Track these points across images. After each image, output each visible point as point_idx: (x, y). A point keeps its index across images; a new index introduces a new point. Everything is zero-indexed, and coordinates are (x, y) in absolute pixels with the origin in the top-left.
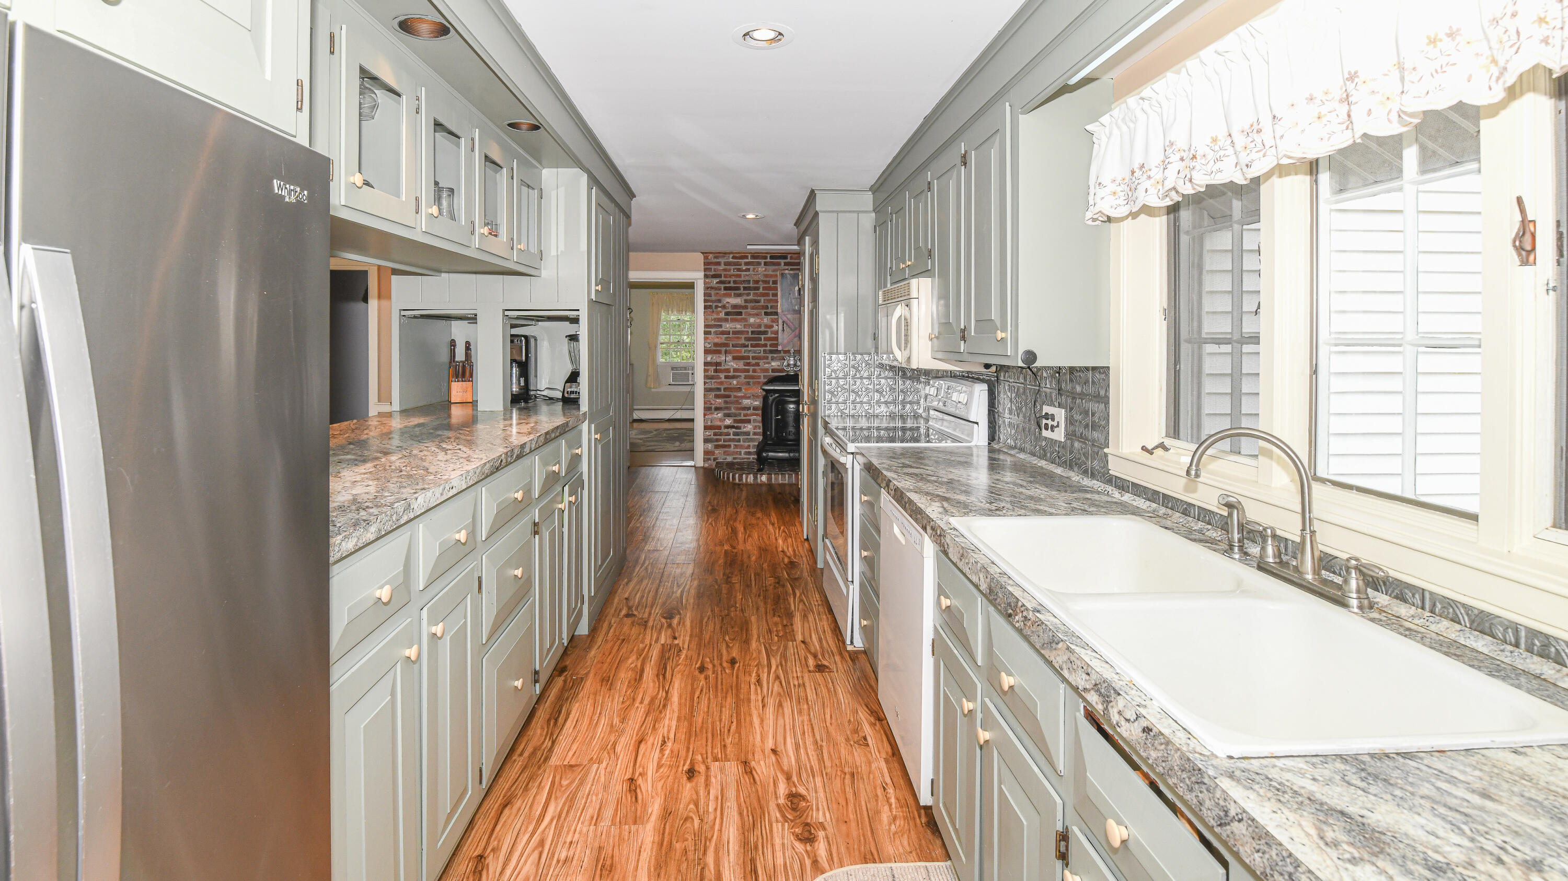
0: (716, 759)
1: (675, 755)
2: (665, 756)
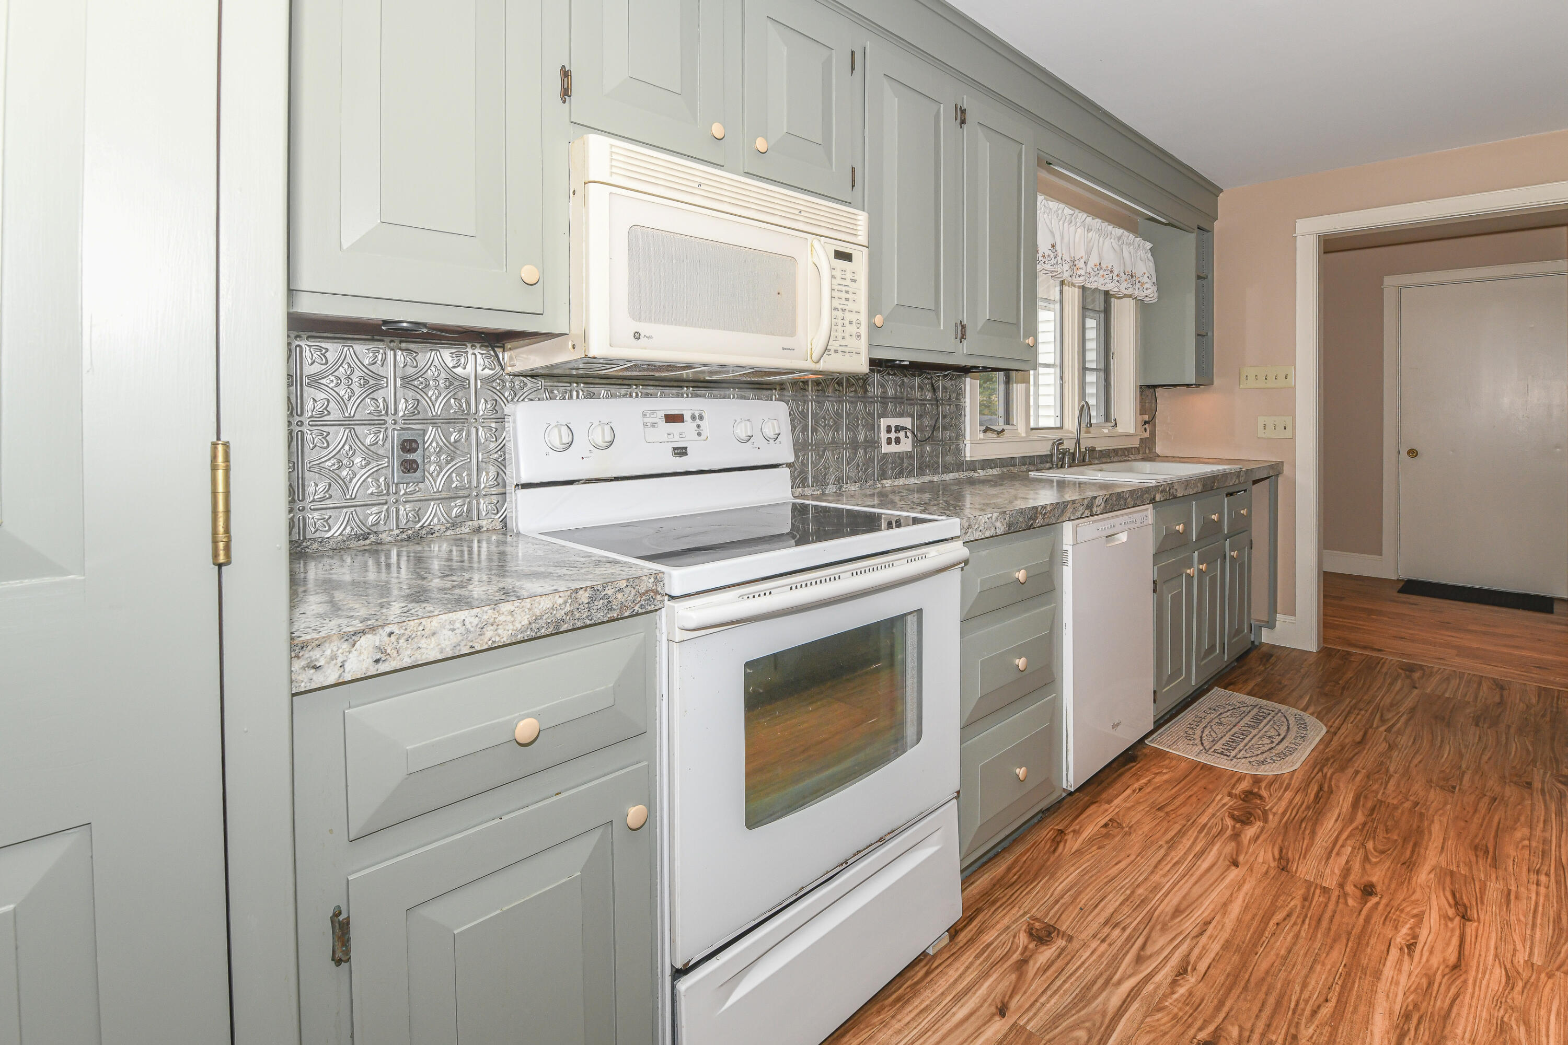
0: (1325, 890)
1: (1393, 921)
2: (1409, 925)
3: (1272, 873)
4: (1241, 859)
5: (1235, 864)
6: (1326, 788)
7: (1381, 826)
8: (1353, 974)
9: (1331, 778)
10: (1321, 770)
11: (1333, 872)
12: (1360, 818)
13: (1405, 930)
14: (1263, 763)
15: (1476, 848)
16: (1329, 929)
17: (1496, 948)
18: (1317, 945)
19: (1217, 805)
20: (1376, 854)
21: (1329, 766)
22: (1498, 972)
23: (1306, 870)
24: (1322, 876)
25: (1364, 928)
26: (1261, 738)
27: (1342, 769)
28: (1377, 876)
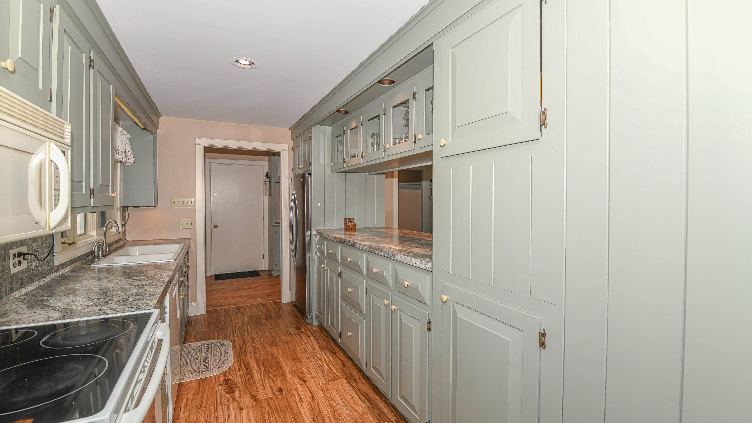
0: (271, 398)
1: (292, 395)
2: (296, 394)
3: (254, 403)
4: (242, 406)
5: (241, 409)
6: (246, 364)
7: (269, 368)
8: (296, 418)
9: (245, 360)
10: (240, 359)
11: (269, 391)
12: (262, 368)
13: (296, 395)
14: (222, 366)
15: (293, 360)
16: (281, 409)
17: (316, 385)
18: (282, 417)
19: (219, 392)
20: (274, 377)
21: (241, 355)
22: (320, 391)
23: (261, 396)
24: (267, 394)
25: (288, 402)
26: (214, 357)
27: (246, 354)
28: (279, 385)
